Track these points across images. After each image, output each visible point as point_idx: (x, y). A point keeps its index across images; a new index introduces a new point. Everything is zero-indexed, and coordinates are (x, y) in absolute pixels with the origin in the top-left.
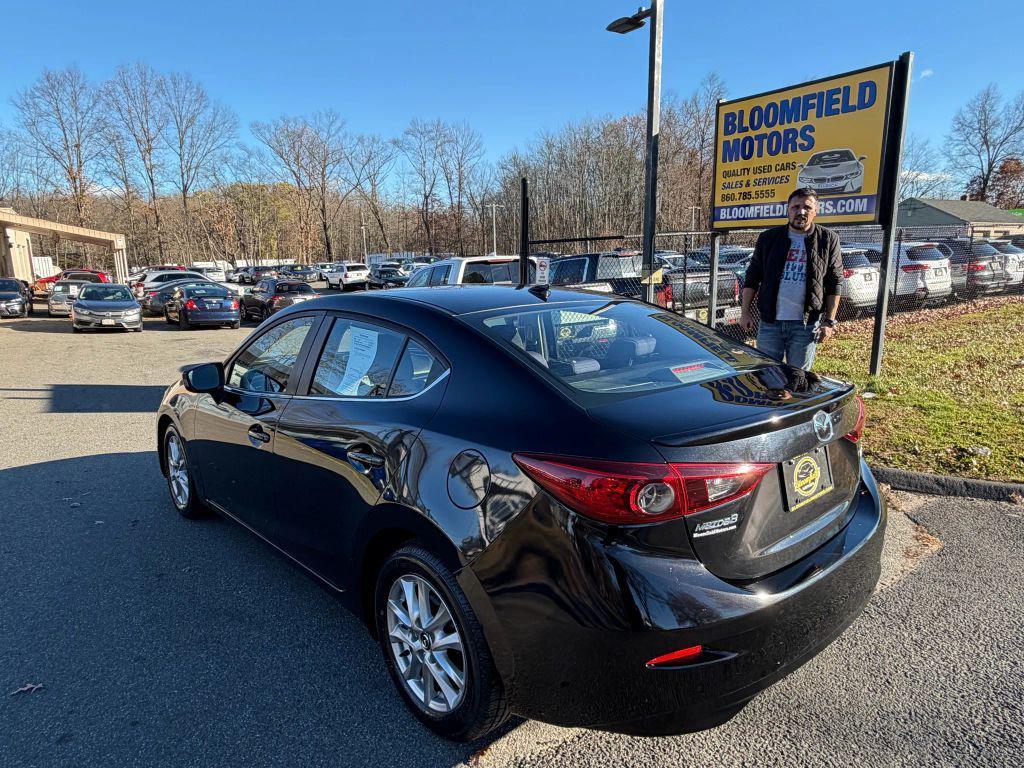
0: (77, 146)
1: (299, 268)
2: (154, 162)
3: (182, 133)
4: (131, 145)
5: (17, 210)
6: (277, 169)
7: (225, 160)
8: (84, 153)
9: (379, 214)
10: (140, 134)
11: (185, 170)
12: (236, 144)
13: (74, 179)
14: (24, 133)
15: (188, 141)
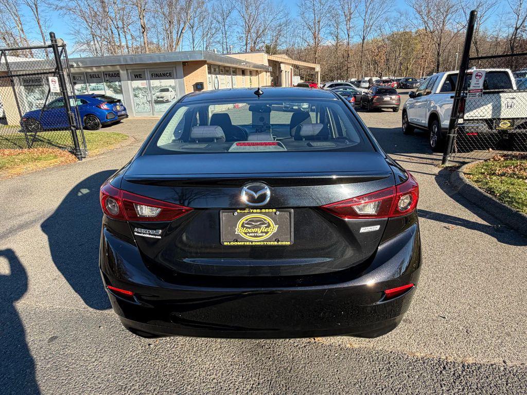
0: (319, 22)
1: (410, 80)
2: (351, 26)
3: (367, 7)
4: (342, 18)
5: (289, 56)
6: (415, 21)
7: (387, 20)
8: (321, 24)
9: (478, 43)
10: (347, 12)
11: (366, 28)
12: (395, 10)
13: (315, 38)
14: (300, 18)
15: (369, 11)
